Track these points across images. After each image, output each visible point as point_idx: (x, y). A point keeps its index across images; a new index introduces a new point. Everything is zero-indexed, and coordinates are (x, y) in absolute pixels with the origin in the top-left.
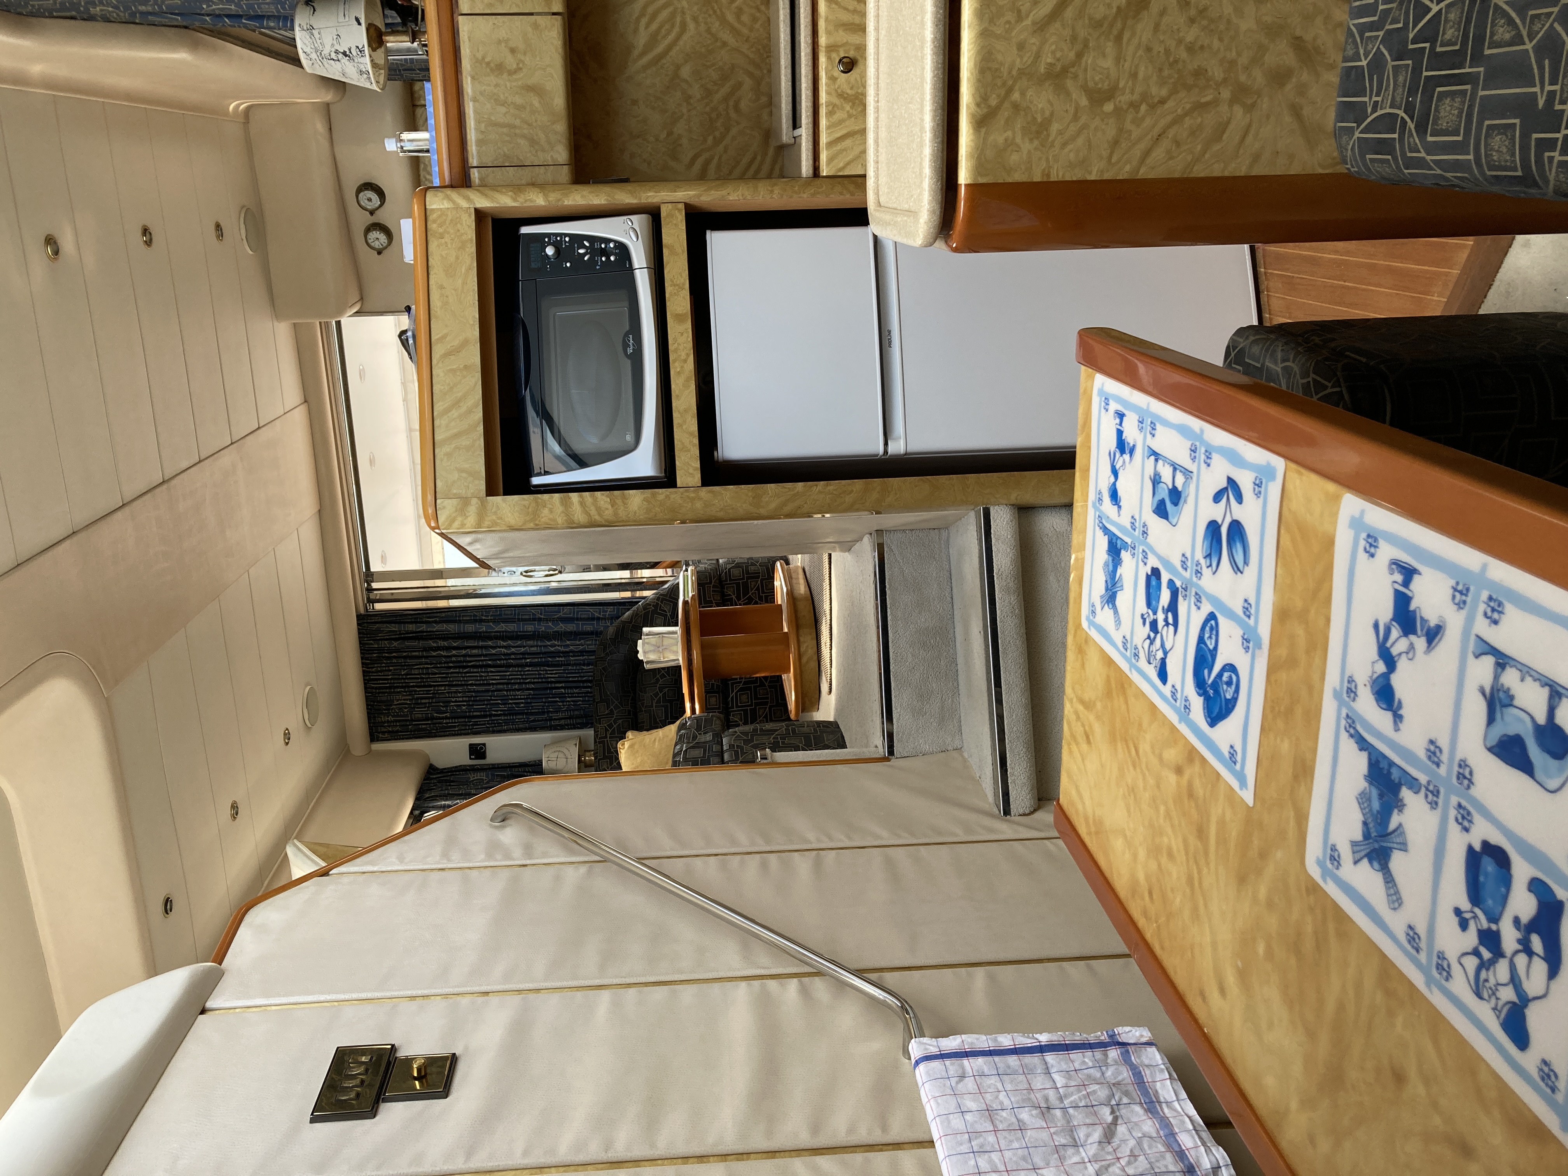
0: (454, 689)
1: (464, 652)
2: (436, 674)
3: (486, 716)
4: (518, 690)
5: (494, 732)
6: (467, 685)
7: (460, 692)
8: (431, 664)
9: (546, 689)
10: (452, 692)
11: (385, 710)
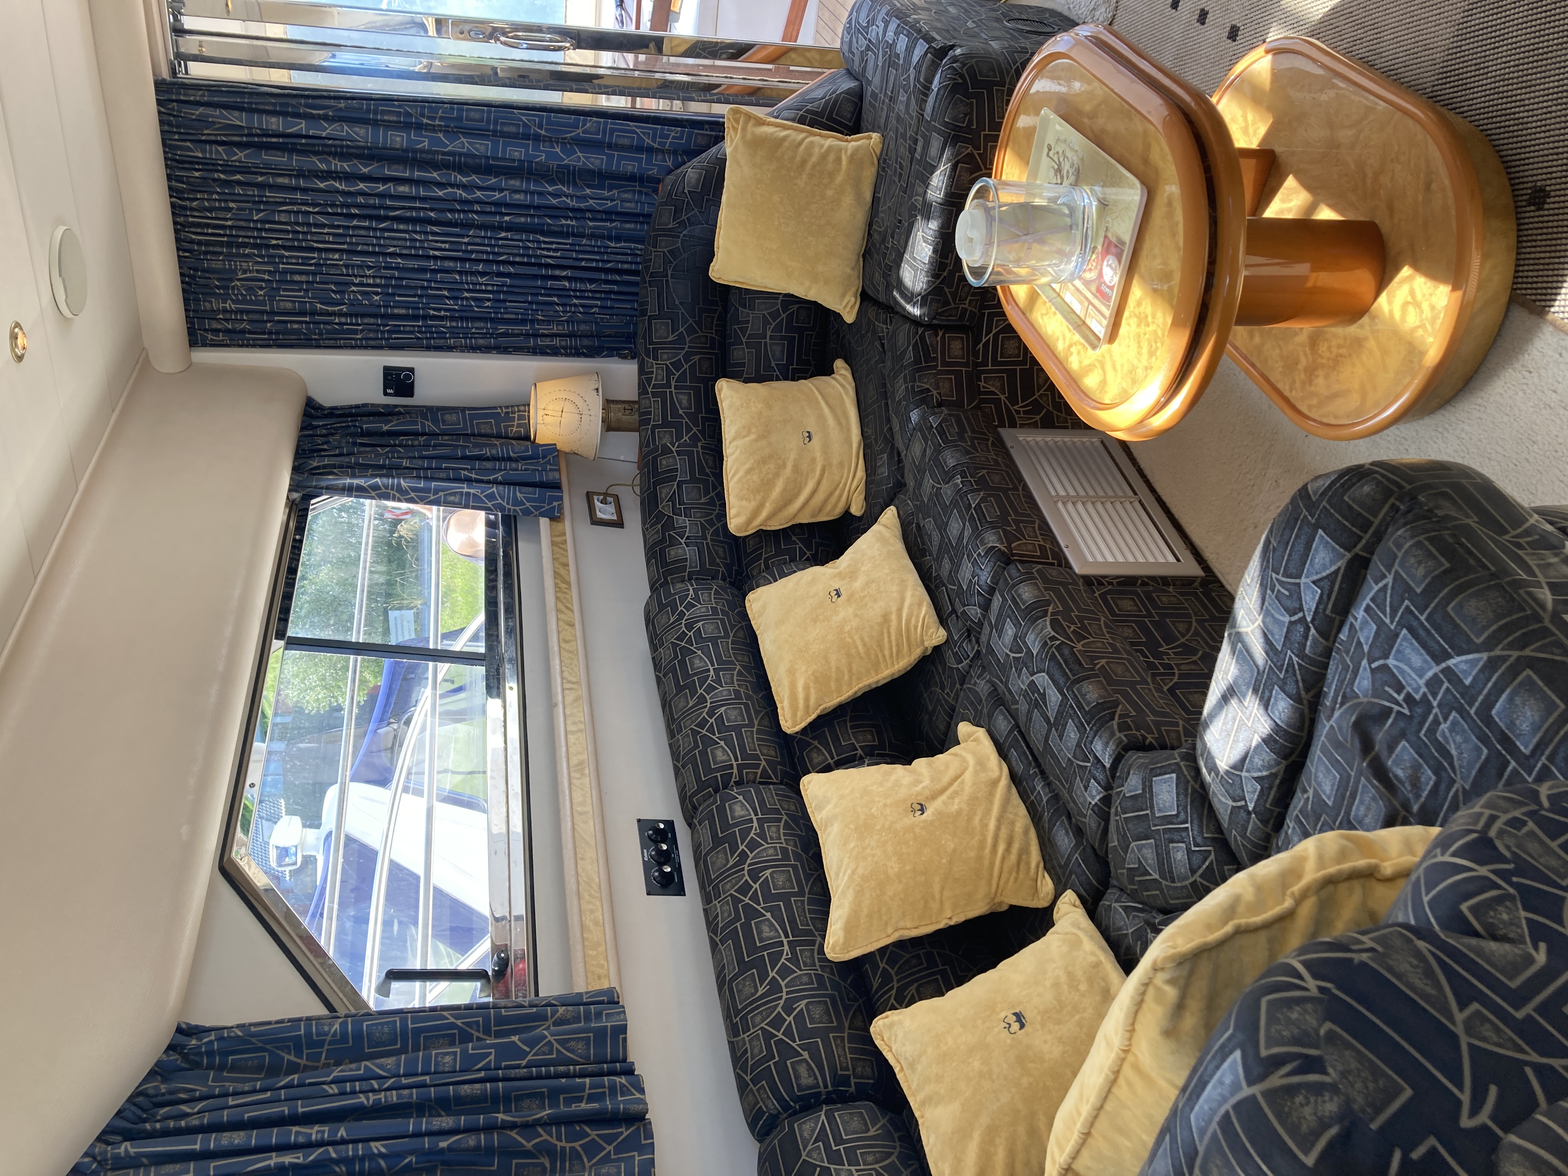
0: (357, 260)
1: (382, 188)
2: (323, 226)
3: (416, 318)
4: (483, 274)
5: (429, 348)
6: (385, 254)
7: (369, 268)
8: (315, 205)
9: (535, 277)
10: (353, 266)
11: (218, 287)
